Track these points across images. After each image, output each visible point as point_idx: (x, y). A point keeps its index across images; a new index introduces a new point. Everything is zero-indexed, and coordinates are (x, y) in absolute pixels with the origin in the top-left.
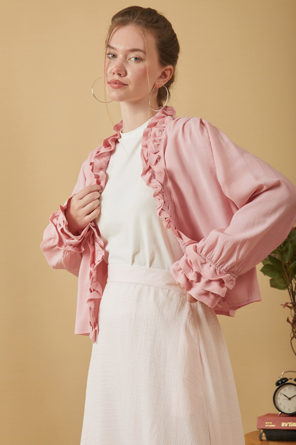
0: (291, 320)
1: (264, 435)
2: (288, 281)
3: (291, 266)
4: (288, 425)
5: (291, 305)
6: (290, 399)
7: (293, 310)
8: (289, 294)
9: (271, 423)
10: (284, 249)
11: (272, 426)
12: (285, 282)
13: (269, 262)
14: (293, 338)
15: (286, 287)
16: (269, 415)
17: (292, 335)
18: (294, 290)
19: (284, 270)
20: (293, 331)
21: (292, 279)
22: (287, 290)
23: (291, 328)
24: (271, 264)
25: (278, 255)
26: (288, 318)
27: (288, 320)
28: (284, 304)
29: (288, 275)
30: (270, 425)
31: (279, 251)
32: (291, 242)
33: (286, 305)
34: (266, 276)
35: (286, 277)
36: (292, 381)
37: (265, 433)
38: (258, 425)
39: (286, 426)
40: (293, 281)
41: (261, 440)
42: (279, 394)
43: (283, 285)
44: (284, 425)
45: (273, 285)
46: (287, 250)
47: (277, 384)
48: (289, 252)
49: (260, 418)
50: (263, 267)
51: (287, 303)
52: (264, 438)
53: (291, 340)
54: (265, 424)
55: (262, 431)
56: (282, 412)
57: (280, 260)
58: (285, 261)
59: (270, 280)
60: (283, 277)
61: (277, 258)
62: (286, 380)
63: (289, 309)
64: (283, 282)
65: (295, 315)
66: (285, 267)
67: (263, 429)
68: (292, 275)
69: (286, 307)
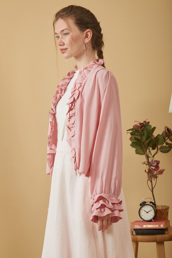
0: (147, 171)
1: (134, 232)
2: (145, 150)
3: (146, 142)
4: (147, 226)
5: (147, 163)
6: (147, 213)
7: (148, 166)
8: (145, 157)
9: (138, 226)
10: (142, 133)
11: (139, 227)
12: (143, 151)
13: (135, 141)
14: (148, 180)
15: (144, 154)
16: (137, 221)
17: (148, 179)
18: (148, 155)
19: (143, 145)
20: (148, 177)
21: (147, 150)
22: (144, 155)
23: (147, 175)
24: (136, 142)
25: (139, 137)
26: (145, 170)
27: (145, 171)
28: (143, 162)
29: (145, 147)
30: (137, 227)
31: (140, 135)
32: (146, 130)
33: (144, 163)
34: (133, 148)
35: (143, 148)
36: (149, 203)
37: (135, 231)
38: (131, 227)
39: (146, 227)
40: (147, 151)
41: (133, 235)
42: (142, 210)
43: (142, 153)
44: (145, 226)
45: (137, 152)
46: (144, 134)
47: (141, 205)
48: (145, 135)
49: (132, 223)
50: (132, 143)
51: (145, 162)
52: (134, 234)
53: (148, 181)
54: (134, 226)
55: (133, 230)
56: (144, 220)
57: (140, 139)
58: (143, 140)
59: (136, 150)
60: (142, 149)
61: (139, 138)
62: (145, 202)
63: (146, 165)
64: (142, 151)
65: (149, 168)
66: (143, 143)
67: (134, 229)
68: (147, 147)
69: (144, 164)
